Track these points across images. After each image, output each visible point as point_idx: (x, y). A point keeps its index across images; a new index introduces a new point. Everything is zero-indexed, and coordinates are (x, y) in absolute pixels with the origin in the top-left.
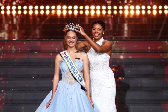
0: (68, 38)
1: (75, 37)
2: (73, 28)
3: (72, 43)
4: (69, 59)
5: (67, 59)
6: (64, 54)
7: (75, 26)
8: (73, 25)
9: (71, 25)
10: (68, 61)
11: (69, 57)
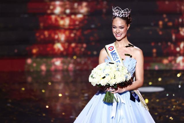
0: (114, 28)
1: (123, 27)
2: (121, 14)
3: (119, 35)
4: (116, 57)
5: (114, 56)
6: (111, 48)
7: (123, 11)
8: (120, 10)
9: (117, 10)
10: (115, 59)
11: (117, 54)
